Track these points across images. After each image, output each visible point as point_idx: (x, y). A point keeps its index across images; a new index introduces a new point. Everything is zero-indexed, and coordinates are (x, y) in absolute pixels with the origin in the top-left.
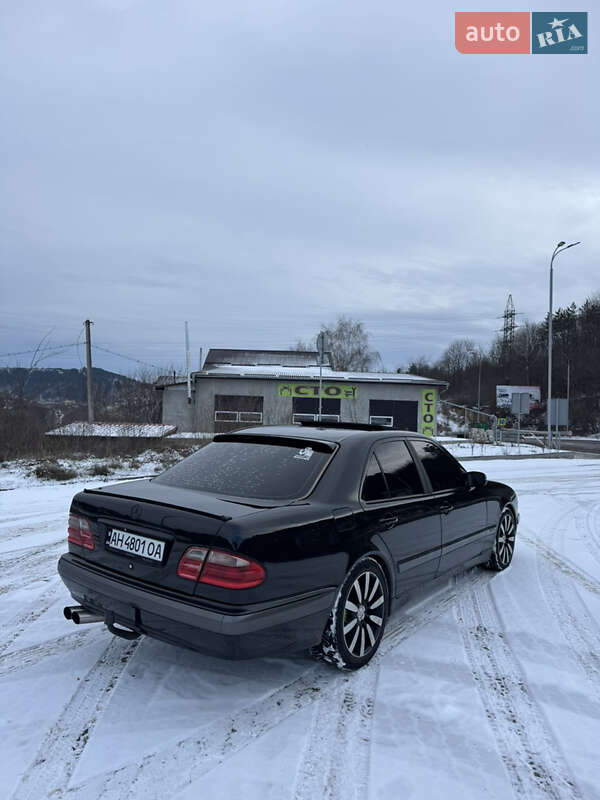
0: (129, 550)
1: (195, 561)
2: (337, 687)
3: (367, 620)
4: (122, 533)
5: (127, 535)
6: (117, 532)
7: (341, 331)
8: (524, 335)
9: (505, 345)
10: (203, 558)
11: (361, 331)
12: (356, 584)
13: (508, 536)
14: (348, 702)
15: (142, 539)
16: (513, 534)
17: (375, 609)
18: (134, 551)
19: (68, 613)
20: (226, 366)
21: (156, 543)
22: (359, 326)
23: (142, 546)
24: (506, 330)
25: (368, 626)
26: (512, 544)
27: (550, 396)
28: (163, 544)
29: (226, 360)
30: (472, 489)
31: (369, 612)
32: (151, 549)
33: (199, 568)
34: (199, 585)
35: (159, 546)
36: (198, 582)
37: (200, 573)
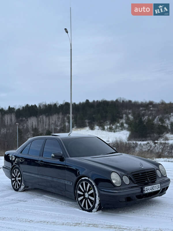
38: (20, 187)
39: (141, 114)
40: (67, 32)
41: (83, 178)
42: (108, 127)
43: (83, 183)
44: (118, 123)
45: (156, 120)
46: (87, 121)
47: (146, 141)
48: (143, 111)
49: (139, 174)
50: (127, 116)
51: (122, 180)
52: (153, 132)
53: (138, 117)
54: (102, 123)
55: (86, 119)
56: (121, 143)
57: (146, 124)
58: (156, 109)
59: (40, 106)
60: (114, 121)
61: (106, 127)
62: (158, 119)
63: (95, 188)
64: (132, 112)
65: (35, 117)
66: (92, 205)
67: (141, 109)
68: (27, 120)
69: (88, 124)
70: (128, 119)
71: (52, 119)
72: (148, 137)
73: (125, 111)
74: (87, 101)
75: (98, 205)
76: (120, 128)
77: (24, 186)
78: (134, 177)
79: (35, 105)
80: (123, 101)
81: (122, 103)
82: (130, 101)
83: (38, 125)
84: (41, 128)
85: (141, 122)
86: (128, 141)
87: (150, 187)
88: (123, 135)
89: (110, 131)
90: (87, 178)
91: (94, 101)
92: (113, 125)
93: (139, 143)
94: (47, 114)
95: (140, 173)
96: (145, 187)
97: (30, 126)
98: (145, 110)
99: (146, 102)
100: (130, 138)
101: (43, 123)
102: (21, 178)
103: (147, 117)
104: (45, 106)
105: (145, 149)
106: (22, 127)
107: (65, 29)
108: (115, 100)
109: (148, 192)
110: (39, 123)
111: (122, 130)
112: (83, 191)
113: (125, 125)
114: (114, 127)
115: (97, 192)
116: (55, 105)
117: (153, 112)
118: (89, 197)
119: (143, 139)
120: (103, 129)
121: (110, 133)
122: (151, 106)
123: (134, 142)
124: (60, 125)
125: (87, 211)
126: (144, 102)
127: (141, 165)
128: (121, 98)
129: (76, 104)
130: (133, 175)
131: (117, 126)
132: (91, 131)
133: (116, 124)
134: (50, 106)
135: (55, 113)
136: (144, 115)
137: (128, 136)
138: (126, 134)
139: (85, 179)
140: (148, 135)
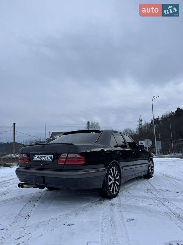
0: (41, 160)
1: (63, 158)
2: (108, 202)
3: (115, 183)
4: (38, 155)
5: (40, 155)
6: (37, 155)
7: (92, 125)
8: (145, 126)
9: (140, 129)
10: (66, 156)
11: (98, 125)
12: (111, 170)
13: (152, 168)
14: (112, 204)
15: (45, 155)
16: (153, 167)
17: (117, 180)
18: (42, 160)
19: (19, 185)
20: (57, 137)
21: (50, 155)
22: (97, 124)
23: (45, 158)
24: (140, 125)
25: (115, 185)
26: (153, 170)
27: (155, 141)
28: (52, 156)
29: (57, 135)
30: (141, 150)
31: (115, 180)
32: (48, 158)
33: (65, 160)
34: (65, 165)
35: (51, 156)
36: (64, 164)
37: (65, 161)
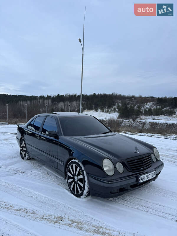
38: (25, 157)
39: (126, 103)
40: (81, 42)
41: (73, 160)
42: (106, 110)
43: (73, 165)
44: (112, 108)
45: (135, 107)
46: (94, 106)
47: (128, 119)
48: (128, 102)
49: (134, 160)
50: (118, 104)
51: (115, 167)
52: (133, 115)
53: (125, 105)
54: (102, 107)
55: (93, 105)
56: (114, 120)
57: (129, 109)
58: (136, 100)
59: (66, 96)
60: (110, 106)
61: (105, 110)
62: (137, 107)
63: (84, 173)
64: (121, 102)
65: (63, 103)
66: (81, 191)
67: (127, 100)
68: (58, 104)
69: (94, 108)
70: (118, 106)
71: (73, 104)
72: (130, 117)
73: (117, 101)
74: (94, 94)
75: (87, 192)
76: (113, 111)
77: (28, 156)
78: (129, 164)
79: (63, 95)
80: (116, 95)
81: (115, 96)
82: (120, 95)
83: (64, 107)
84: (66, 109)
85: (126, 108)
86: (118, 119)
87: (146, 175)
88: (114, 116)
89: (107, 113)
90: (77, 161)
91: (98, 94)
92: (109, 109)
93: (124, 120)
94: (70, 101)
95: (136, 159)
96: (141, 176)
97: (59, 107)
98: (129, 101)
99: (130, 96)
100: (119, 117)
101: (67, 106)
102: (26, 149)
103: (130, 105)
104: (69, 96)
105: (128, 124)
106: (55, 108)
107: (79, 39)
108: (111, 94)
109: (143, 181)
110: (65, 106)
111: (114, 112)
112: (73, 174)
113: (116, 109)
114: (109, 110)
115: (86, 179)
116: (75, 95)
117: (134, 102)
118: (78, 181)
119: (127, 118)
120: (103, 111)
121: (107, 114)
122: (133, 99)
123: (122, 120)
124: (77, 108)
125: (76, 196)
126: (129, 96)
127: (137, 149)
128: (115, 93)
129: (88, 95)
130: (128, 162)
131: (112, 110)
132: (95, 112)
133: (111, 108)
134: (72, 96)
135: (75, 101)
136: (128, 104)
137: (118, 116)
138: (117, 115)
139: (75, 161)
140: (130, 116)
